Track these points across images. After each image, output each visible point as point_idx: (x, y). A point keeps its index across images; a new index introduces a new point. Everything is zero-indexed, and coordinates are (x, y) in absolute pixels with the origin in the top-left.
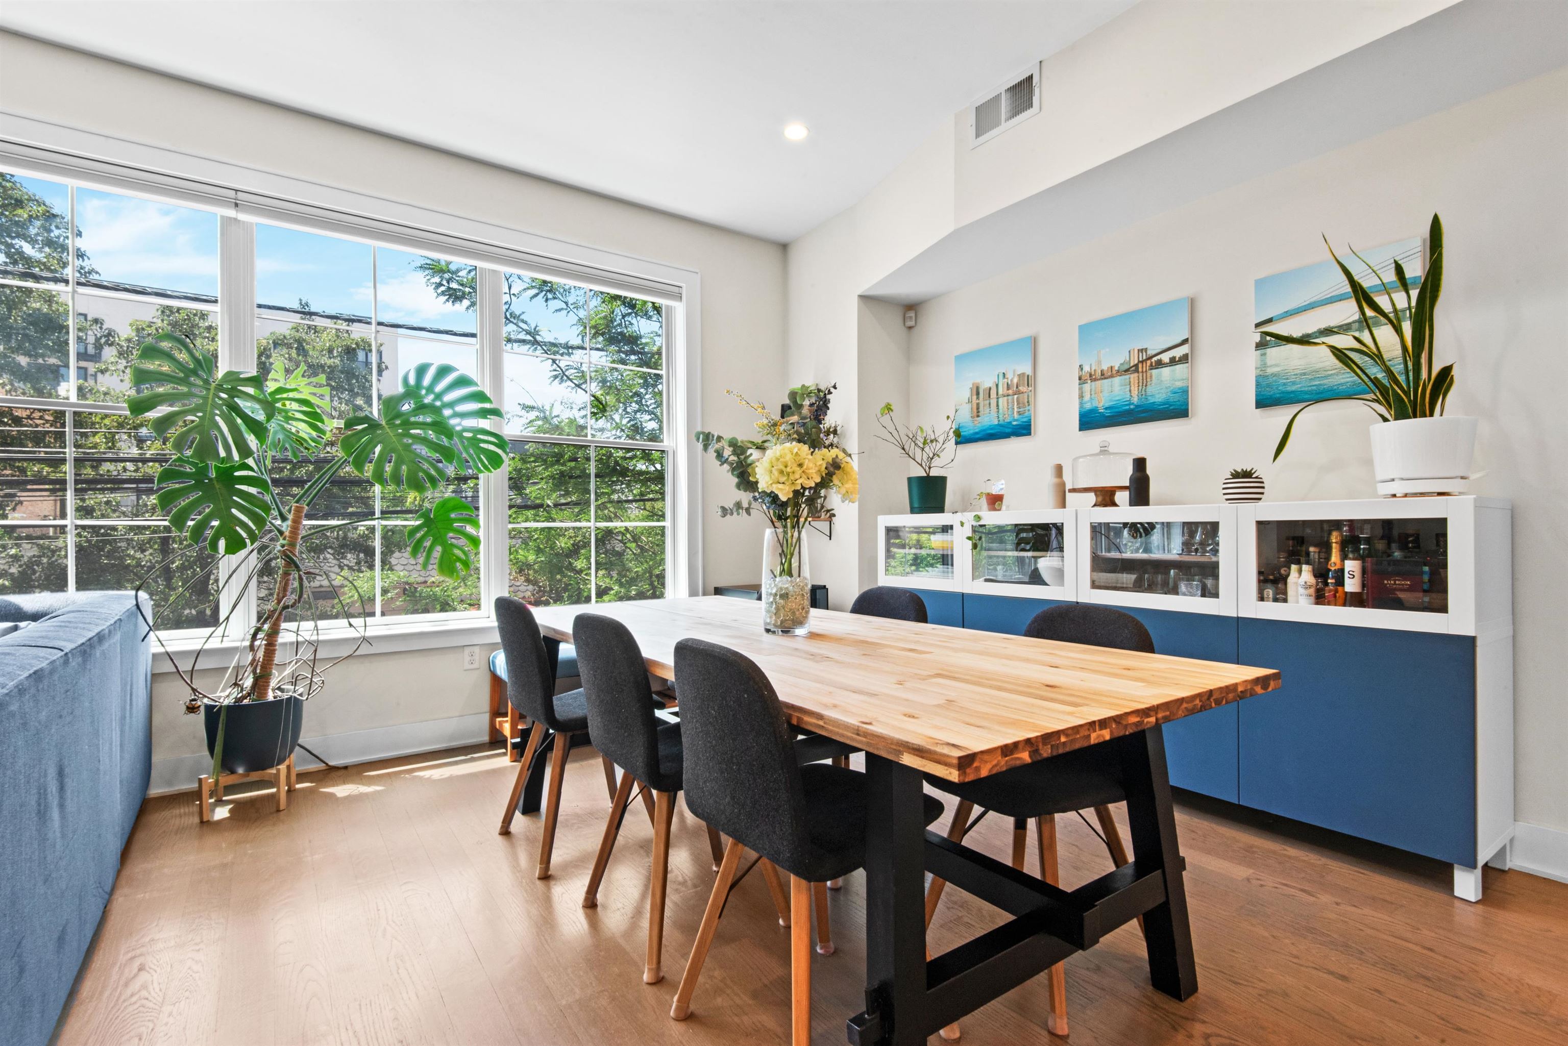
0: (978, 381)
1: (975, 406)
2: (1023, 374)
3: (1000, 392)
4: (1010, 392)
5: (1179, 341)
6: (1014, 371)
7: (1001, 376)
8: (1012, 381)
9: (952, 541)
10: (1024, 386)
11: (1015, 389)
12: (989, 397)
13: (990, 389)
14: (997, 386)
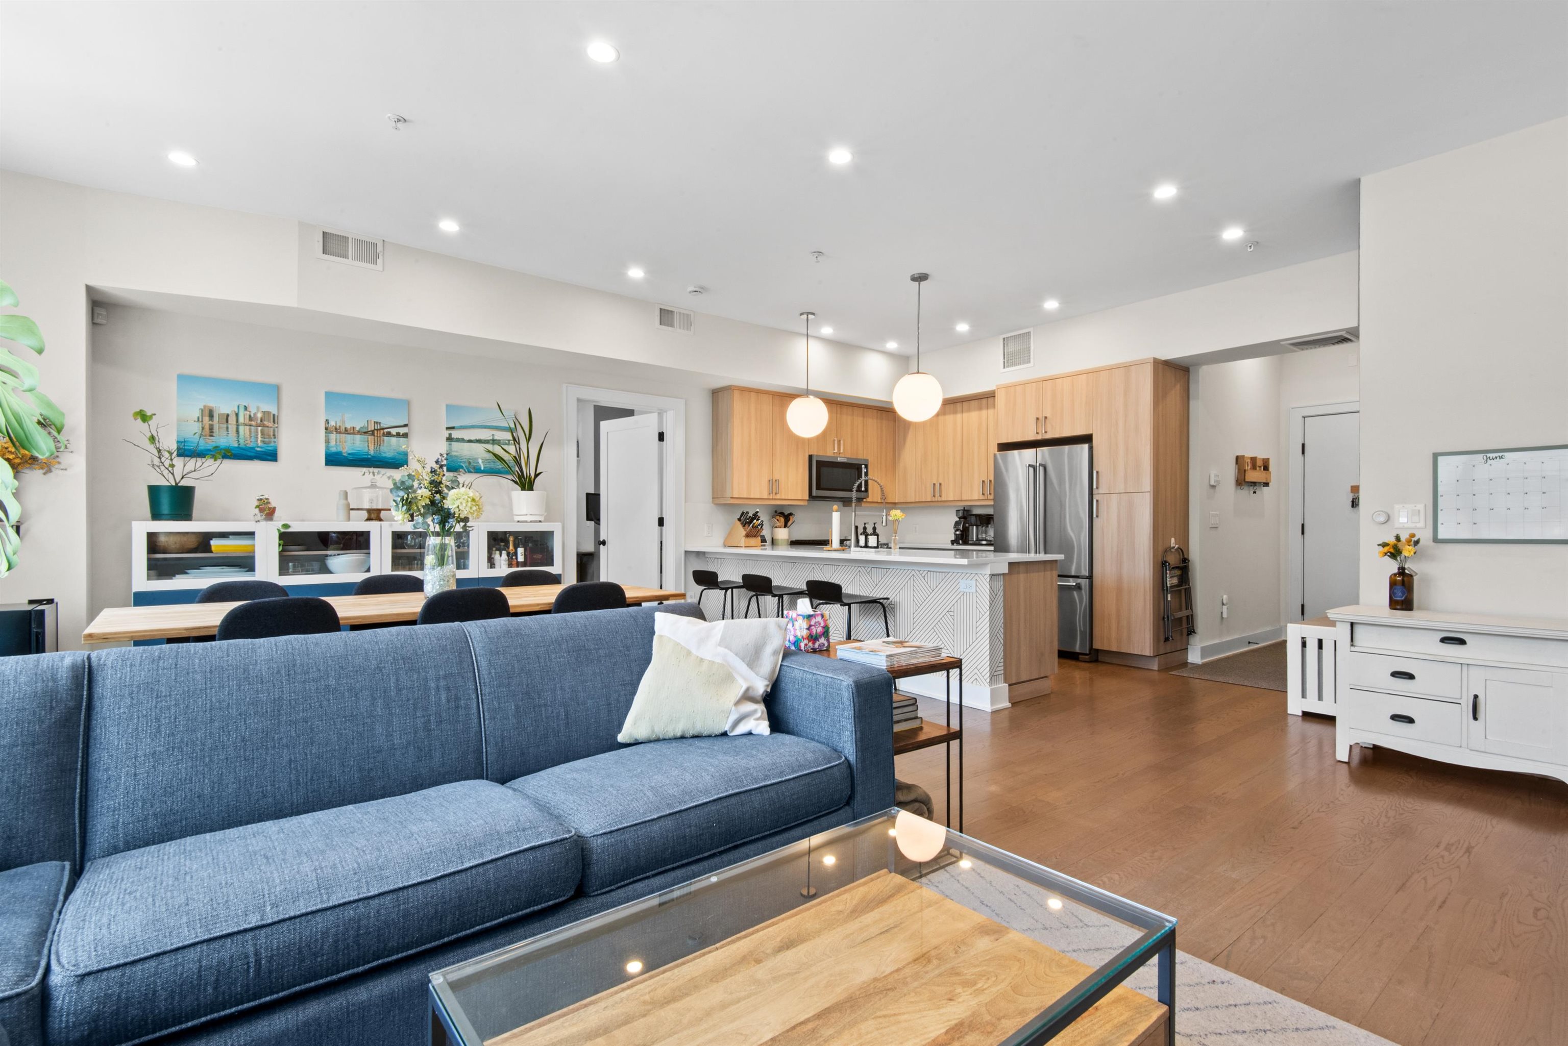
0: (212, 404)
1: (207, 427)
2: (269, 413)
3: (241, 420)
4: (253, 423)
5: (402, 424)
6: (258, 408)
7: (242, 409)
8: (255, 414)
9: (254, 546)
10: (269, 421)
11: (259, 421)
12: (227, 421)
13: (228, 415)
14: (237, 415)
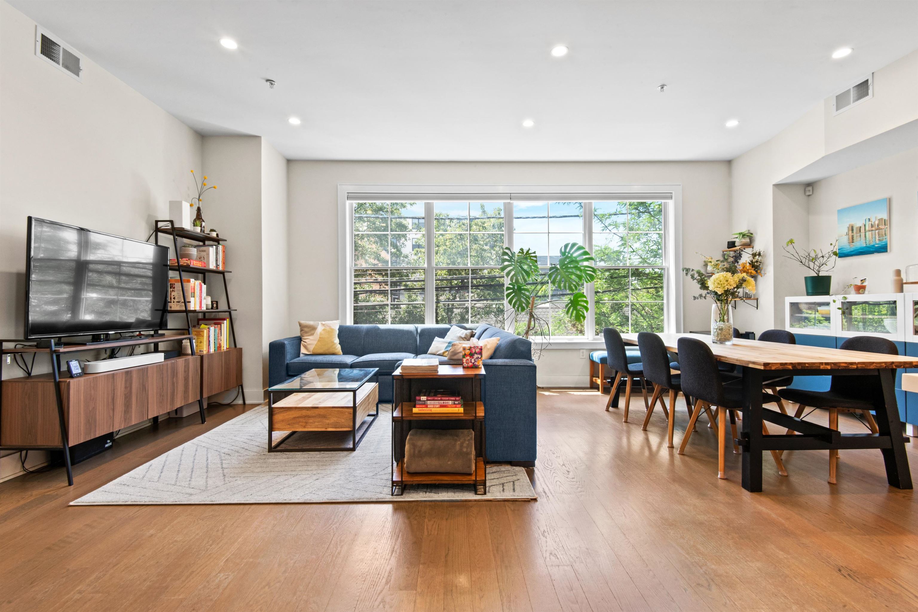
0: (852, 223)
1: (851, 237)
2: (882, 219)
3: (867, 228)
4: (873, 229)
6: (876, 217)
7: (867, 220)
8: (874, 222)
9: (830, 311)
10: (882, 225)
11: (876, 227)
12: (860, 231)
13: (860, 227)
14: (865, 225)
